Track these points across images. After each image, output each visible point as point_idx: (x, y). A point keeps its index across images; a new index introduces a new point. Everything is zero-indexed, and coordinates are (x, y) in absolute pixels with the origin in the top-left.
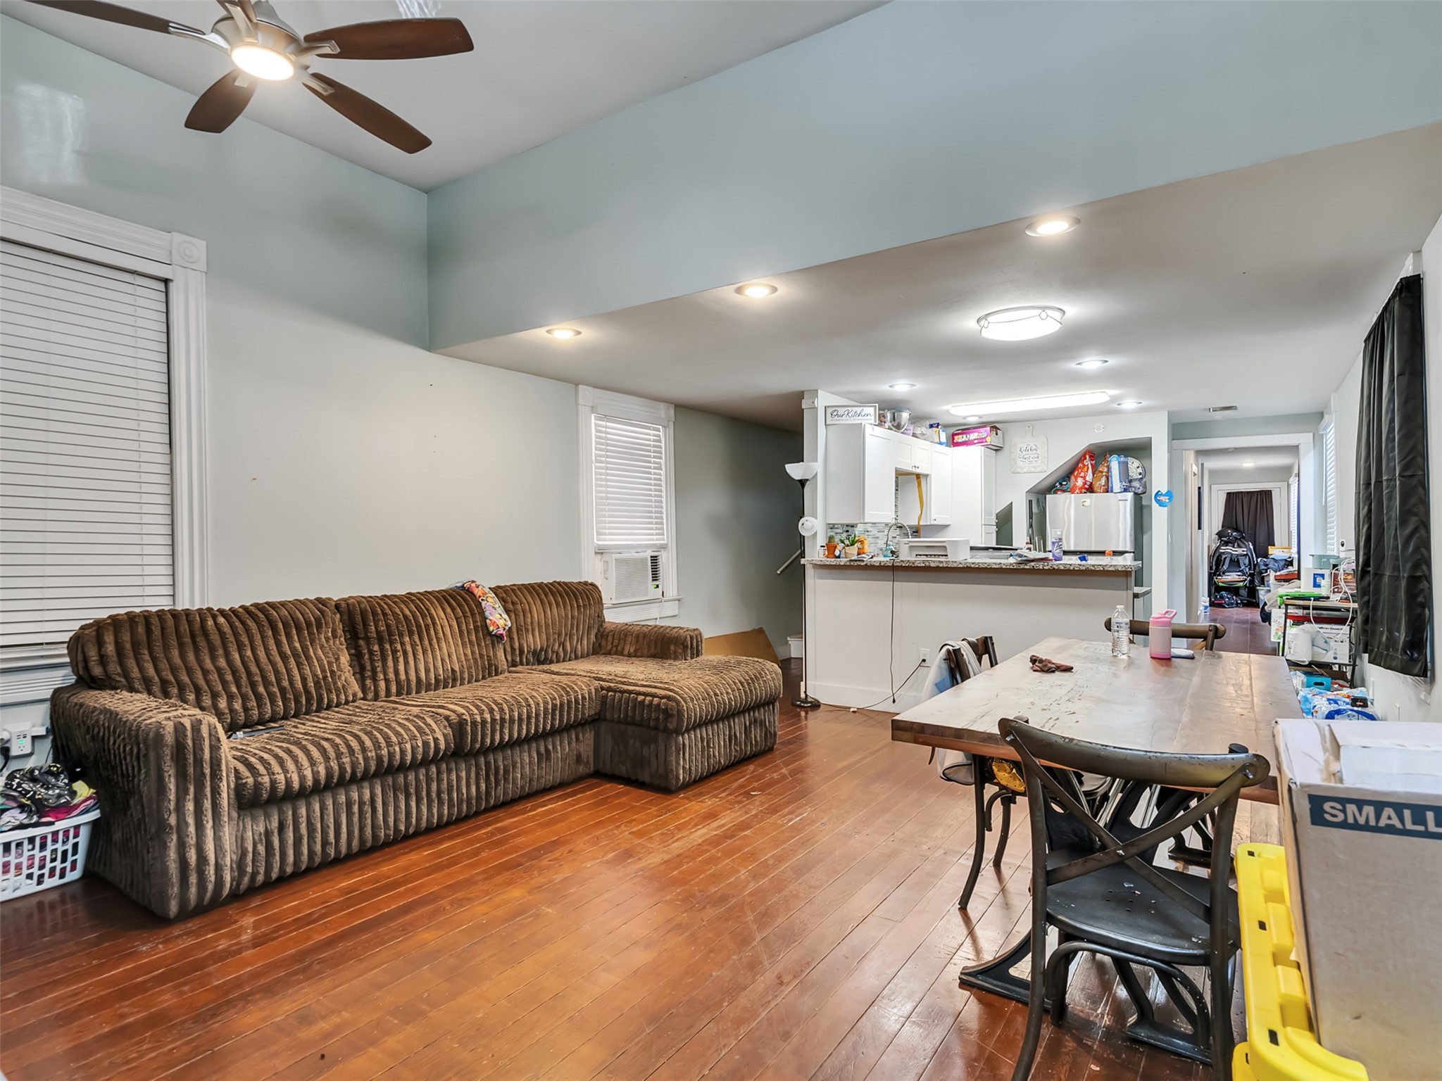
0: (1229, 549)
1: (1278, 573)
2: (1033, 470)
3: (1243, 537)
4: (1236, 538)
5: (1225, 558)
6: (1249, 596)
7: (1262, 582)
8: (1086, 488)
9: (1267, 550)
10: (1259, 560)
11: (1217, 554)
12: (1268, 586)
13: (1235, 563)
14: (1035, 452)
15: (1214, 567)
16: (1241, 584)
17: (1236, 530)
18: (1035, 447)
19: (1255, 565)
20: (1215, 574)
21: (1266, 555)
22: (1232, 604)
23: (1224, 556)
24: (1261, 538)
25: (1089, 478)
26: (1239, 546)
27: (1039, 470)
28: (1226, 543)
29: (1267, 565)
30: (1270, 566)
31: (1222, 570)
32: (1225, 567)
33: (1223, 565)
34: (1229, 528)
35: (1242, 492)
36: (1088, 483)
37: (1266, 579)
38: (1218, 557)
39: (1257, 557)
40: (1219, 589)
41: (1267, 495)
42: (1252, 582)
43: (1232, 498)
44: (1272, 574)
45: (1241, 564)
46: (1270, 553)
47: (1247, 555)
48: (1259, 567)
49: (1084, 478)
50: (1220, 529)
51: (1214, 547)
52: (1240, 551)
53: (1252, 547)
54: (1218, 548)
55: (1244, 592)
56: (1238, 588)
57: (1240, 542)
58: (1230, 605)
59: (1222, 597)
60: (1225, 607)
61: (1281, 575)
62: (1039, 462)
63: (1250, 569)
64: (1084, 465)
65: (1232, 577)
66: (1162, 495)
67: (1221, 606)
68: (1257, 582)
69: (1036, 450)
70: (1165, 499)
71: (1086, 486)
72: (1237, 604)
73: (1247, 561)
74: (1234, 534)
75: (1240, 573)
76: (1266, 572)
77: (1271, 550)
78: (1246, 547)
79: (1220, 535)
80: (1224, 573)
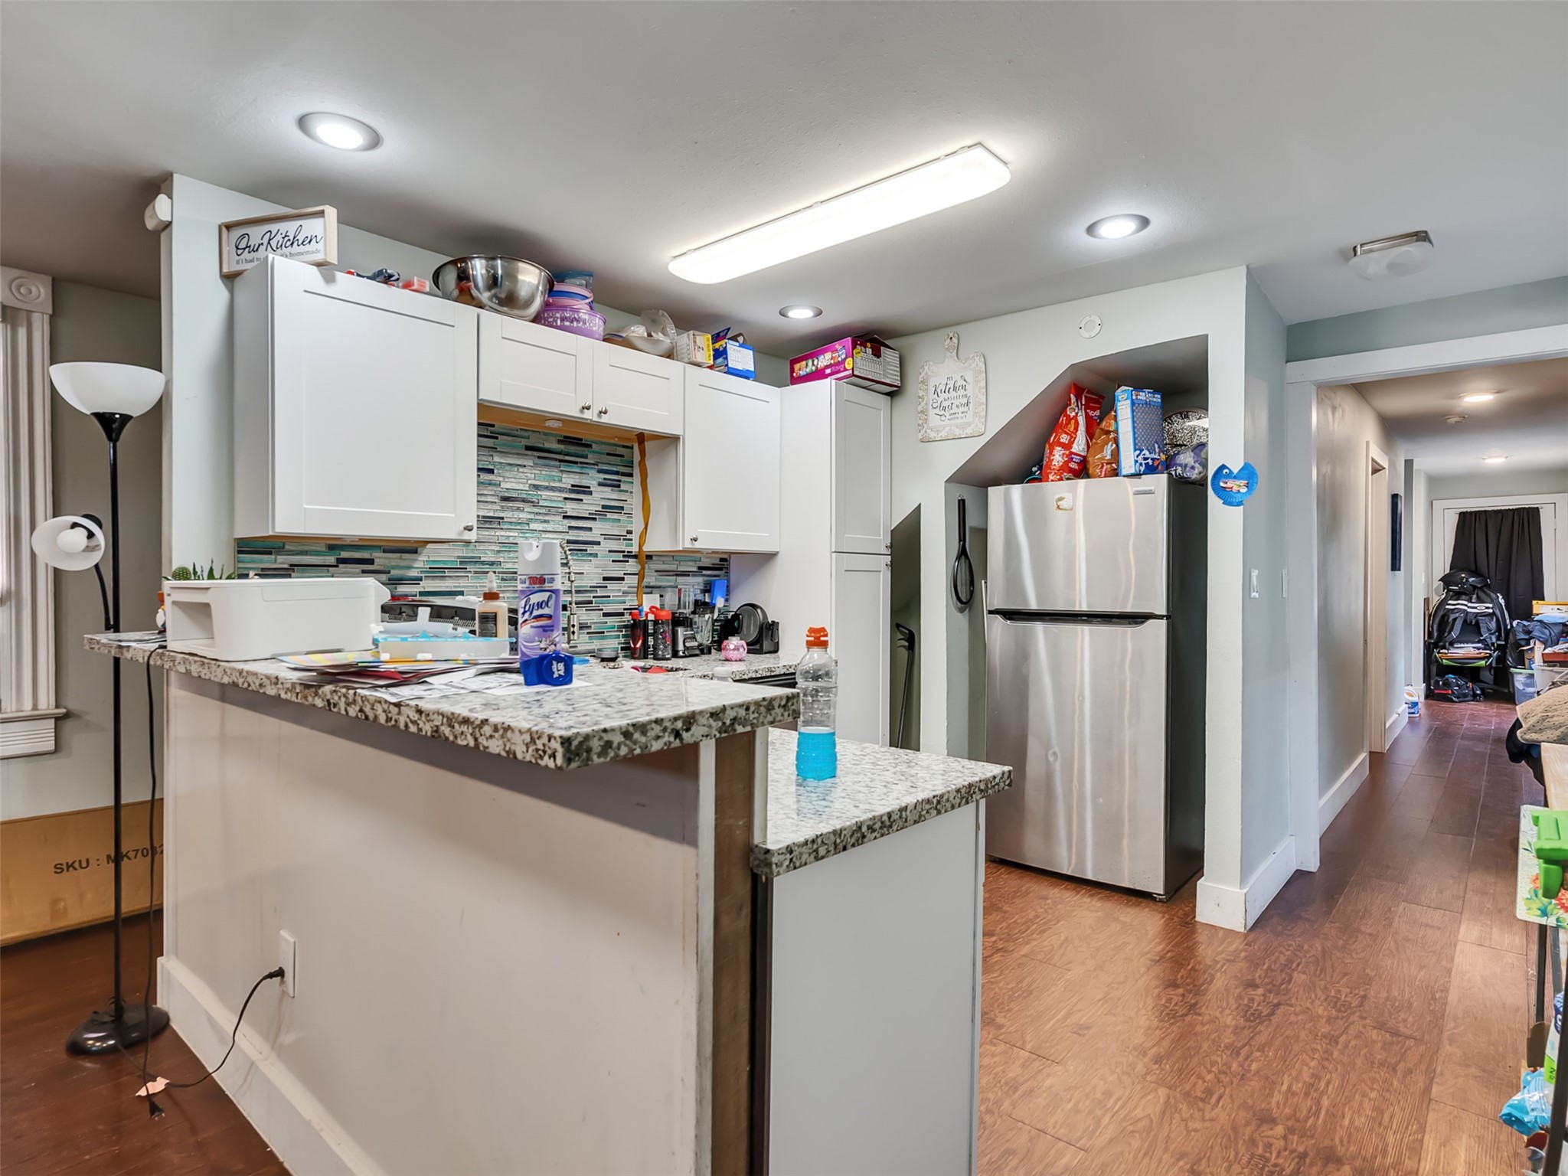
0: (1462, 604)
1: (1549, 650)
2: (958, 432)
3: (1488, 586)
4: (1475, 587)
5: (1455, 620)
6: (1496, 682)
7: (1521, 661)
8: (1071, 470)
9: (1531, 607)
10: (1515, 623)
11: (1441, 613)
12: (1531, 669)
13: (1472, 628)
14: (961, 392)
15: (1435, 634)
16: (1483, 663)
17: (1476, 573)
18: (961, 382)
19: (1507, 632)
20: (1436, 645)
21: (1528, 615)
22: (1465, 695)
23: (1452, 617)
24: (1521, 584)
25: (1079, 446)
26: (1480, 600)
27: (969, 431)
28: (1458, 595)
29: (1528, 632)
30: (1535, 633)
31: (1449, 639)
32: (1454, 635)
33: (1451, 630)
34: (1463, 570)
35: (1485, 512)
36: (1076, 459)
37: (1527, 656)
38: (1443, 617)
39: (1512, 619)
40: (1443, 670)
41: (1530, 516)
42: (1501, 659)
43: (1468, 522)
44: (1539, 650)
45: (1483, 630)
46: (1535, 611)
47: (1494, 614)
48: (1515, 635)
49: (1067, 446)
50: (1447, 571)
51: (1435, 600)
52: (1481, 608)
53: (1502, 601)
54: (1443, 602)
55: (1488, 677)
56: (1478, 669)
57: (1481, 594)
58: (1463, 698)
59: (1447, 684)
60: (1452, 701)
61: (1555, 654)
62: (970, 414)
63: (1498, 639)
64: (1069, 419)
65: (1466, 650)
66: (1230, 475)
67: (1446, 698)
68: (1510, 660)
69: (964, 387)
70: (1237, 486)
71: (1072, 465)
72: (1475, 695)
73: (1493, 625)
74: (1471, 579)
75: (1480, 645)
76: (1529, 644)
77: (1538, 607)
78: (1492, 601)
79: (1446, 580)
80: (1451, 644)
